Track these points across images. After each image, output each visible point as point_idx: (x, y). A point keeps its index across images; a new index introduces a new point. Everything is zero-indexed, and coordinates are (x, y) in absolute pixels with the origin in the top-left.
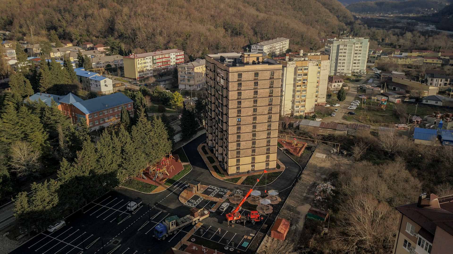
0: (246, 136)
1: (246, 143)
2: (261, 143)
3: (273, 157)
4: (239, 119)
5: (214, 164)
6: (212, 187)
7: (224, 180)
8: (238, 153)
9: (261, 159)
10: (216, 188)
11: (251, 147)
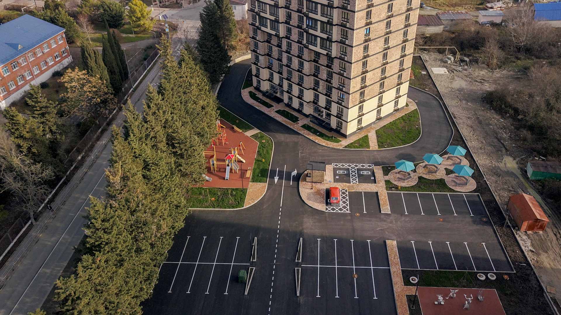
0: (375, 62)
1: (374, 74)
2: (393, 69)
3: (405, 88)
4: (367, 29)
5: (301, 123)
6: (340, 165)
7: (346, 147)
8: (362, 94)
9: (389, 95)
10: (346, 166)
11: (379, 80)
